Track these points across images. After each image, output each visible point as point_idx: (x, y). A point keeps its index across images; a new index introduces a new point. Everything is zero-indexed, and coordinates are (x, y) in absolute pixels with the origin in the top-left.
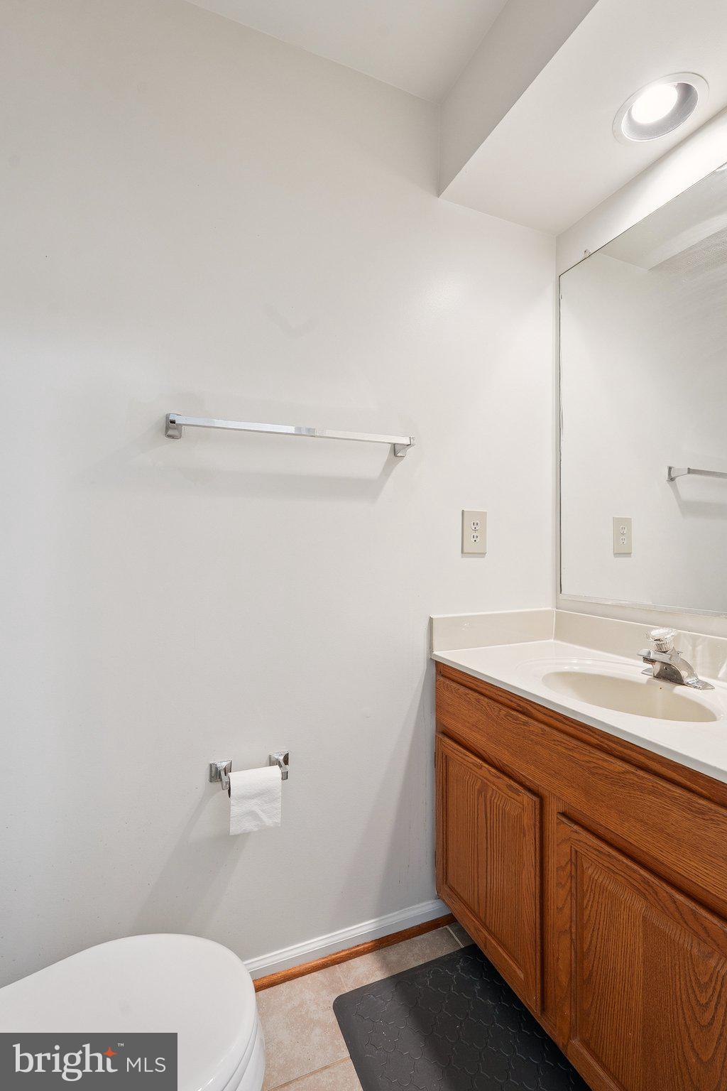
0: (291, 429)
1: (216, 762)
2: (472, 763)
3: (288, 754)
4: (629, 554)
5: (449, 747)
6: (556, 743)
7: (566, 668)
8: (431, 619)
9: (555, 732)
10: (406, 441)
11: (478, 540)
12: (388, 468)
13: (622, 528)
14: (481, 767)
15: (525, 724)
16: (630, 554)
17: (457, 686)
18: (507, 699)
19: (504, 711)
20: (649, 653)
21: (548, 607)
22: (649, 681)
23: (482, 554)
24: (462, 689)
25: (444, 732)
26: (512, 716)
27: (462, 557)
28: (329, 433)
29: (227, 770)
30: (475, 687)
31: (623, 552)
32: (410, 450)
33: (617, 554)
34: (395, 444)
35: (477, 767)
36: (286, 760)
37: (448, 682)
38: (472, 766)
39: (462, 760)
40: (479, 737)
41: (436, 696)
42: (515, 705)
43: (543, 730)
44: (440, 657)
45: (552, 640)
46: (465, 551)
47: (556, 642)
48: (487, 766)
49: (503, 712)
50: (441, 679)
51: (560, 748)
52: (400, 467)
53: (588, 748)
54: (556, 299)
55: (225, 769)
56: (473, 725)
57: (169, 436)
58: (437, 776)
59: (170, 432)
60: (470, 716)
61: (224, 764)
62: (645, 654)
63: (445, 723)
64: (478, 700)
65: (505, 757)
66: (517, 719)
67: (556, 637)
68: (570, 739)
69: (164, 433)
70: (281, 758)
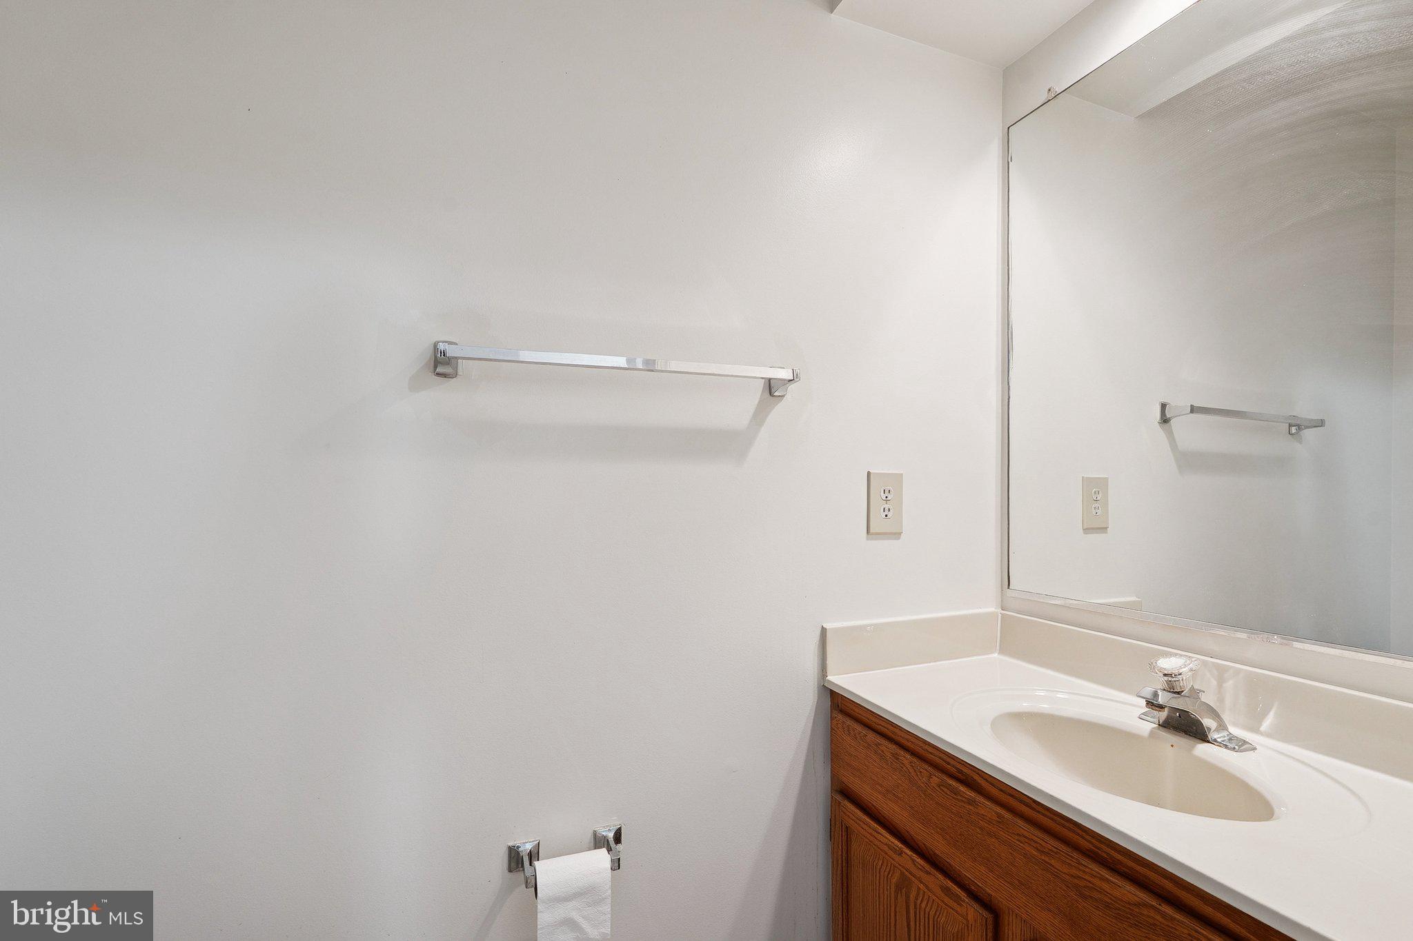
0: (621, 362)
1: (517, 843)
2: (886, 844)
3: (620, 829)
4: (1104, 529)
5: (851, 815)
6: (1022, 839)
7: (1025, 706)
8: (824, 631)
9: (1020, 822)
10: (785, 374)
11: (890, 515)
12: (760, 414)
13: (1095, 491)
14: (901, 853)
15: (971, 802)
16: (1106, 528)
17: (865, 731)
18: (940, 758)
19: (937, 778)
20: (1156, 695)
21: (991, 608)
22: (1152, 733)
23: (897, 535)
24: (871, 736)
25: (842, 792)
26: (949, 786)
27: (867, 539)
28: (674, 366)
29: (534, 855)
30: (890, 734)
31: (1096, 527)
32: (792, 387)
33: (1087, 530)
34: (770, 380)
35: (895, 853)
36: (618, 838)
37: (849, 722)
38: (886, 849)
39: (871, 839)
40: (897, 809)
41: (832, 741)
42: (953, 770)
43: (999, 816)
44: (837, 685)
45: (996, 655)
46: (872, 530)
47: (1002, 657)
48: (910, 853)
49: (935, 780)
50: (840, 717)
51: (1028, 848)
52: (779, 412)
53: (1075, 855)
54: (1003, 163)
55: (530, 855)
56: (887, 790)
57: (438, 374)
58: (833, 853)
59: (439, 370)
60: (883, 777)
61: (529, 847)
62: (1149, 696)
63: (844, 779)
64: (895, 756)
65: (939, 846)
66: (955, 792)
67: (1003, 651)
68: (1047, 838)
69: (432, 368)
70: (611, 835)
